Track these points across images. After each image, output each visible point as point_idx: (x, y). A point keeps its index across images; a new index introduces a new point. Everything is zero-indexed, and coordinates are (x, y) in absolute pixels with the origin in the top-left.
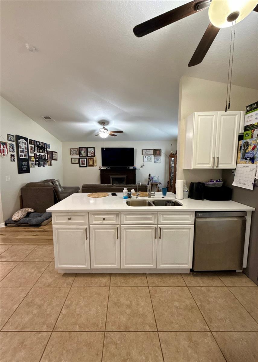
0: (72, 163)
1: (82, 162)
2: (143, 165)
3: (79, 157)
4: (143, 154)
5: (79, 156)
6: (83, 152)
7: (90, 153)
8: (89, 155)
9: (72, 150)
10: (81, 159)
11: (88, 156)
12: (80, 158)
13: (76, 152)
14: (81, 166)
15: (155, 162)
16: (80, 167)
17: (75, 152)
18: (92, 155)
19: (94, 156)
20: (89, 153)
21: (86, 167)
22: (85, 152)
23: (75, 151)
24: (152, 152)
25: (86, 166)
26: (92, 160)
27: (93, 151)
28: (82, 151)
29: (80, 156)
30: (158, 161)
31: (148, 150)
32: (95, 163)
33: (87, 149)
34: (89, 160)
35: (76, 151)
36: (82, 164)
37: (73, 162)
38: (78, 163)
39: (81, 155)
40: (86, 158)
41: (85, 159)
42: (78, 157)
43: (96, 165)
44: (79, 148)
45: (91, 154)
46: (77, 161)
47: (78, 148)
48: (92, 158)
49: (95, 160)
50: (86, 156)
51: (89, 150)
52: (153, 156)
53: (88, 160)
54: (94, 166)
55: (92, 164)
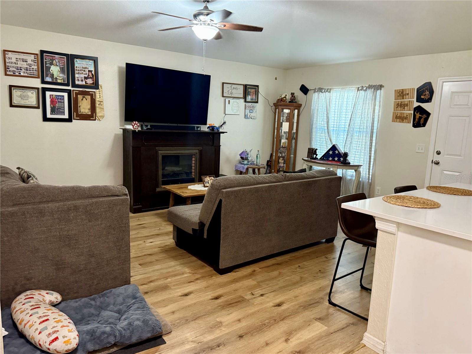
0: (11, 106)
1: (52, 102)
2: (224, 123)
3: (40, 86)
4: (224, 95)
5: (39, 80)
6: (58, 68)
7: (83, 76)
8: (77, 82)
9: (10, 55)
10: (48, 94)
11: (74, 86)
12: (44, 90)
13: (30, 65)
14: (49, 116)
15: (246, 117)
16: (45, 119)
17: (25, 65)
18: (90, 81)
19: (96, 85)
20: (76, 76)
21: (69, 120)
22: (62, 70)
23: (24, 61)
24: (240, 92)
25: (66, 116)
26: (89, 97)
27: (92, 68)
28: (52, 64)
29: (43, 82)
30: (252, 114)
31: (234, 86)
32: (98, 110)
33: (71, 58)
34: (80, 97)
35: (30, 62)
36: (53, 111)
37: (15, 101)
38: (38, 108)
39: (48, 79)
40: (69, 92)
41: (66, 95)
42: (37, 83)
43: (103, 117)
44: (42, 52)
45: (86, 78)
46: (32, 98)
47: (38, 52)
48: (87, 93)
49: (97, 99)
50: (68, 85)
51: (78, 64)
52: (243, 100)
53: (76, 100)
54: (95, 120)
55: (90, 113)
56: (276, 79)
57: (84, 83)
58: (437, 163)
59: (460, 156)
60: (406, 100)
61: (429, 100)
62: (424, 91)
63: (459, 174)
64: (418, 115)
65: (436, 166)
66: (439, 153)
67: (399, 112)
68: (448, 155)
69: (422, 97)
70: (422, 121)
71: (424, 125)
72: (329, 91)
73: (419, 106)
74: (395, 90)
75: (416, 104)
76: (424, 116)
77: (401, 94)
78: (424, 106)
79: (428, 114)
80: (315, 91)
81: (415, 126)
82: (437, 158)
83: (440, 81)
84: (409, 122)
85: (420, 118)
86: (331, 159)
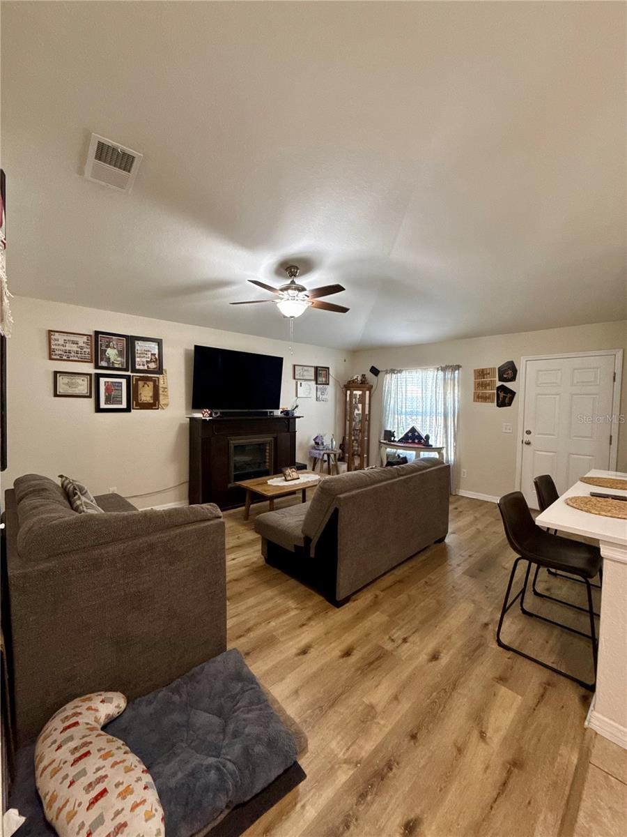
0: (56, 395)
1: (107, 389)
2: (297, 406)
3: (92, 370)
4: (296, 377)
5: (92, 365)
6: (115, 351)
7: (144, 360)
8: (137, 367)
9: (57, 336)
10: (102, 380)
11: (134, 370)
12: (98, 376)
13: (82, 348)
14: (103, 405)
15: (317, 399)
16: (98, 409)
17: (75, 348)
18: (153, 366)
19: (160, 370)
20: (137, 359)
21: (128, 410)
22: (120, 354)
23: (74, 342)
24: (312, 372)
25: (124, 405)
26: (151, 384)
27: (156, 351)
28: (108, 346)
29: (97, 367)
30: (324, 397)
31: (305, 368)
32: (161, 398)
33: (131, 341)
35: (81, 344)
36: (108, 401)
37: (60, 390)
38: (90, 397)
39: (104, 364)
40: (128, 378)
41: (124, 381)
42: (89, 368)
43: (167, 405)
44: (97, 333)
45: (147, 362)
46: (82, 386)
47: (92, 334)
49: (161, 386)
50: (127, 370)
51: (139, 346)
52: (314, 383)
53: (136, 386)
54: (158, 409)
55: (152, 401)
56: (345, 361)
57: (146, 368)
58: (528, 443)
59: (553, 435)
60: (487, 380)
61: (513, 379)
62: (506, 370)
63: (552, 454)
64: (502, 395)
65: (527, 446)
66: (529, 432)
67: (481, 391)
68: (539, 434)
69: (505, 376)
70: (507, 401)
71: (509, 404)
72: (400, 371)
73: (502, 385)
74: (475, 371)
75: (499, 384)
76: (509, 395)
77: (481, 373)
78: (508, 385)
79: (513, 394)
80: (387, 372)
81: (499, 405)
82: (527, 438)
83: (523, 360)
84: (493, 402)
85: (505, 397)
86: (410, 441)
